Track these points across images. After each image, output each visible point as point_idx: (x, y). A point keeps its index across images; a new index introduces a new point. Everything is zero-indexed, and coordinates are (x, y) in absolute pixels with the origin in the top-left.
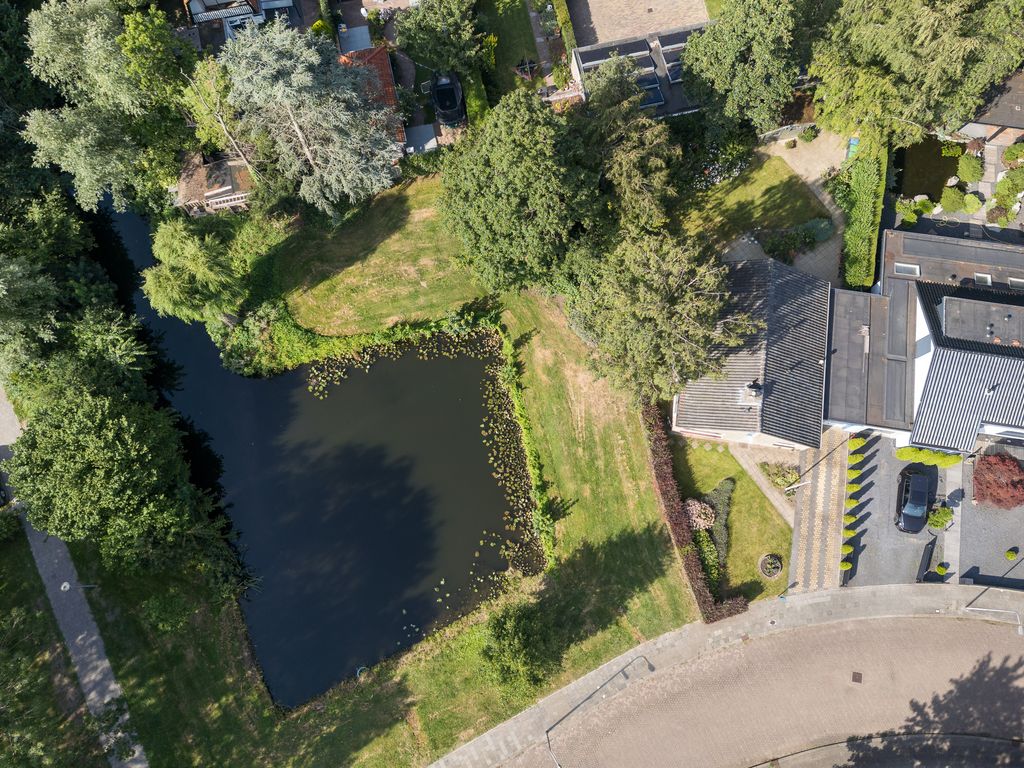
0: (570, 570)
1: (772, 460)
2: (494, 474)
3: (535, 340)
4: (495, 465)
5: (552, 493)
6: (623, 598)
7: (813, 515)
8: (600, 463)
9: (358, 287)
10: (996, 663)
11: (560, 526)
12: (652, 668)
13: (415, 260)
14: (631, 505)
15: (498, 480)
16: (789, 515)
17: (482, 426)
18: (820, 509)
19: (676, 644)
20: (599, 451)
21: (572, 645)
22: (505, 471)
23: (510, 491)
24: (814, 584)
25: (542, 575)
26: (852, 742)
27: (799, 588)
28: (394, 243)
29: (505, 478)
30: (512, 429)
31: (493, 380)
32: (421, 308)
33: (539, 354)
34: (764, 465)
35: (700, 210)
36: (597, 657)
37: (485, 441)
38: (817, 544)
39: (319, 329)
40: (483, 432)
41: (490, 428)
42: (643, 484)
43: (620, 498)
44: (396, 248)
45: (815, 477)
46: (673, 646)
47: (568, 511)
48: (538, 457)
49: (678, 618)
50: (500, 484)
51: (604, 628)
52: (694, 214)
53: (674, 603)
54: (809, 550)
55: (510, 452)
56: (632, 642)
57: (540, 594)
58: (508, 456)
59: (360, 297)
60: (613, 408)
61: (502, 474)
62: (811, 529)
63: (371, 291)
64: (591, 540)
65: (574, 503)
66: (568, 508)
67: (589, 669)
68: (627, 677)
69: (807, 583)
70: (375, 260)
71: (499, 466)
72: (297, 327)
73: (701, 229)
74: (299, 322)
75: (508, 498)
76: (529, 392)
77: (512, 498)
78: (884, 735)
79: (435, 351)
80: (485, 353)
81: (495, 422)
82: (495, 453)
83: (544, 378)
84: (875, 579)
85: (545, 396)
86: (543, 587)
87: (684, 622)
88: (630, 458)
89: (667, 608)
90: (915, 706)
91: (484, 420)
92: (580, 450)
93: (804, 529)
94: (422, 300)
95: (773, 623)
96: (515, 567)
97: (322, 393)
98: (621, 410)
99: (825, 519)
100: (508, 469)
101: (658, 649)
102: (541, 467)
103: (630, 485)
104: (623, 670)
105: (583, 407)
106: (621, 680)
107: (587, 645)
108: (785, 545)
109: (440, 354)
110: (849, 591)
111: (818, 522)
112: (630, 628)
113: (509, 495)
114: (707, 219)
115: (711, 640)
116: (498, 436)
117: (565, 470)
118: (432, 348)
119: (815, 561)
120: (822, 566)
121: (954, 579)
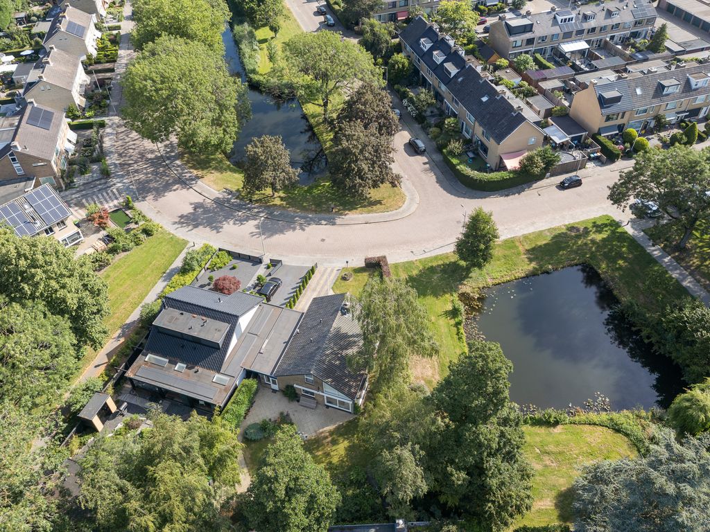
0: (446, 290)
5: (453, 322)
6: (421, 275)
9: (587, 456)
10: (263, 237)
11: (449, 307)
12: (412, 252)
15: (482, 334)
24: (330, 269)
25: (460, 292)
26: (334, 224)
27: (336, 269)
28: (564, 484)
29: (478, 334)
32: (537, 434)
35: (330, 463)
36: (436, 258)
38: (322, 282)
39: (610, 431)
44: (562, 479)
46: (400, 258)
48: (460, 339)
49: (396, 266)
51: (432, 267)
52: (335, 460)
54: (326, 281)
56: (420, 261)
57: (462, 284)
59: (584, 449)
62: (322, 287)
64: (434, 299)
65: (441, 315)
66: (444, 314)
67: (441, 255)
68: (424, 250)
69: (332, 271)
72: (627, 435)
73: (334, 448)
74: (626, 439)
78: (321, 224)
79: (525, 409)
84: (302, 268)
86: (460, 286)
87: (394, 264)
89: (401, 269)
90: (303, 230)
93: (326, 288)
94: (538, 439)
96: (474, 298)
97: (599, 396)
101: (408, 257)
102: (458, 334)
104: (425, 253)
106: (426, 250)
107: (440, 262)
108: (338, 283)
110: (314, 265)
112: (419, 265)
114: (327, 455)
117: (444, 330)
118: (527, 411)
119: (325, 277)
120: (323, 275)
121: (266, 261)
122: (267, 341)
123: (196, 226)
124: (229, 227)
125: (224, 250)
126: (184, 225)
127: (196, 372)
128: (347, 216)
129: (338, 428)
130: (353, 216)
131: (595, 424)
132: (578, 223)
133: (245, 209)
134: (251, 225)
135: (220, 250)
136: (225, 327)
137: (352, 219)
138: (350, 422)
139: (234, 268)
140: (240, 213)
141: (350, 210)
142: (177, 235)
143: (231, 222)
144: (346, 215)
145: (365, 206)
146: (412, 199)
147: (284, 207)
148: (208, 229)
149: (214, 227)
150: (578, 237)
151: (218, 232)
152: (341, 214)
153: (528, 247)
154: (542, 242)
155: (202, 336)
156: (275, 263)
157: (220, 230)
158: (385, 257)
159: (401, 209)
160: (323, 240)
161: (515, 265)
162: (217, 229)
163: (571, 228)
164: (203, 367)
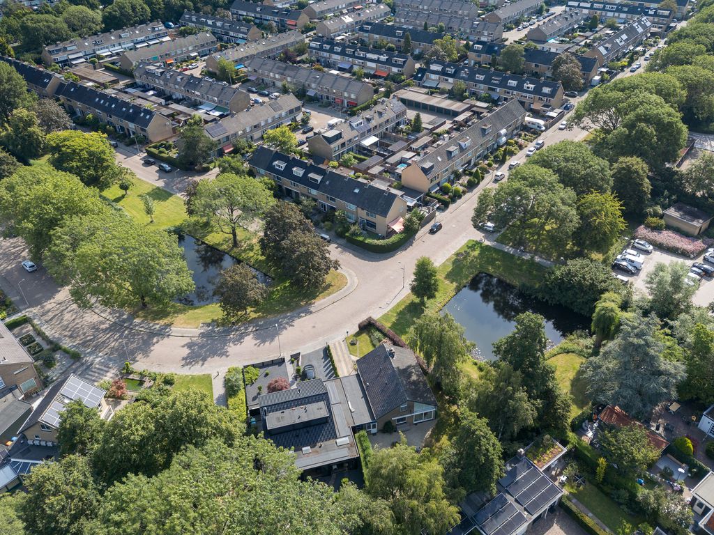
6: (398, 319)
7: (345, 360)
10: (268, 343)
12: (381, 308)
16: (353, 358)
18: (343, 363)
24: (337, 344)
26: (311, 313)
27: (341, 341)
36: (398, 305)
39: (565, 354)
45: (348, 372)
51: (401, 311)
54: (342, 351)
56: (391, 311)
62: (344, 357)
67: (400, 302)
68: (387, 304)
69: (339, 343)
72: (573, 352)
74: (575, 354)
76: (470, 364)
78: (301, 317)
83: (468, 369)
84: (317, 352)
90: (293, 326)
93: (346, 356)
104: (389, 304)
106: (388, 302)
108: (351, 349)
111: (342, 359)
121: (287, 358)
122: (349, 403)
123: (204, 360)
124: (232, 349)
125: (248, 366)
126: (193, 363)
127: (320, 447)
128: (316, 304)
129: (433, 432)
130: (319, 302)
131: (555, 355)
132: (459, 250)
133: (233, 331)
134: (249, 341)
135: (245, 367)
136: (322, 404)
137: (321, 304)
138: (437, 425)
139: (267, 375)
140: (231, 336)
141: (315, 299)
142: (194, 374)
143: (231, 344)
144: (314, 303)
145: (322, 292)
146: (350, 275)
147: (262, 317)
148: (216, 358)
149: (220, 354)
150: (465, 258)
151: (227, 356)
152: (311, 304)
153: (444, 276)
154: (450, 269)
155: (312, 418)
156: (295, 357)
157: (228, 354)
158: (370, 317)
159: (348, 285)
160: (314, 327)
161: (445, 289)
162: (225, 354)
163: (457, 254)
164: (322, 441)
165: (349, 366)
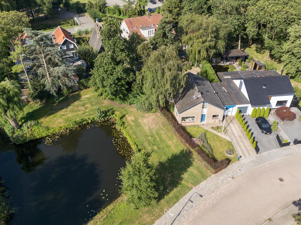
1: (214, 126)
2: (120, 153)
3: (127, 116)
4: (120, 150)
5: (143, 151)
6: (180, 175)
7: (235, 137)
8: (158, 139)
12: (201, 196)
13: (84, 106)
14: (172, 147)
16: (228, 138)
17: (113, 141)
18: (236, 135)
19: (207, 185)
20: (156, 136)
21: (165, 196)
22: (124, 151)
23: (127, 156)
24: (247, 154)
26: (295, 203)
27: (243, 157)
28: (76, 103)
29: (124, 153)
30: (124, 139)
31: (115, 129)
33: (129, 118)
34: (213, 128)
37: (114, 145)
38: (241, 144)
39: (50, 126)
40: (113, 142)
41: (116, 141)
42: (174, 141)
43: (168, 146)
45: (230, 127)
46: (206, 186)
47: (150, 155)
49: (204, 176)
50: (123, 155)
51: (176, 187)
53: (201, 172)
54: (240, 146)
55: (125, 145)
56: (190, 189)
58: (124, 147)
59: (65, 116)
60: (157, 125)
61: (123, 152)
62: (237, 141)
63: (69, 115)
64: (161, 161)
65: (152, 152)
66: (150, 154)
67: (175, 203)
68: (192, 202)
69: (245, 156)
70: (70, 108)
71: (121, 150)
75: (127, 158)
76: (128, 128)
77: (128, 158)
79: (93, 126)
80: (111, 123)
81: (117, 139)
82: (119, 147)
83: (132, 123)
84: (267, 149)
85: (134, 127)
87: (207, 177)
88: (168, 135)
89: (198, 174)
91: (113, 139)
92: (150, 138)
93: (235, 141)
94: (87, 114)
95: (240, 170)
97: (50, 144)
98: (160, 124)
99: (240, 137)
100: (125, 150)
101: (201, 189)
102: (137, 145)
103: (170, 142)
104: (189, 200)
105: (147, 128)
106: (190, 204)
107: (171, 194)
108: (231, 146)
109: (95, 126)
110: (261, 155)
111: (238, 138)
112: (187, 184)
113: (127, 157)
115: (220, 181)
116: (119, 142)
117: (146, 144)
119: (244, 149)
120: (247, 149)
165: (230, 131)
